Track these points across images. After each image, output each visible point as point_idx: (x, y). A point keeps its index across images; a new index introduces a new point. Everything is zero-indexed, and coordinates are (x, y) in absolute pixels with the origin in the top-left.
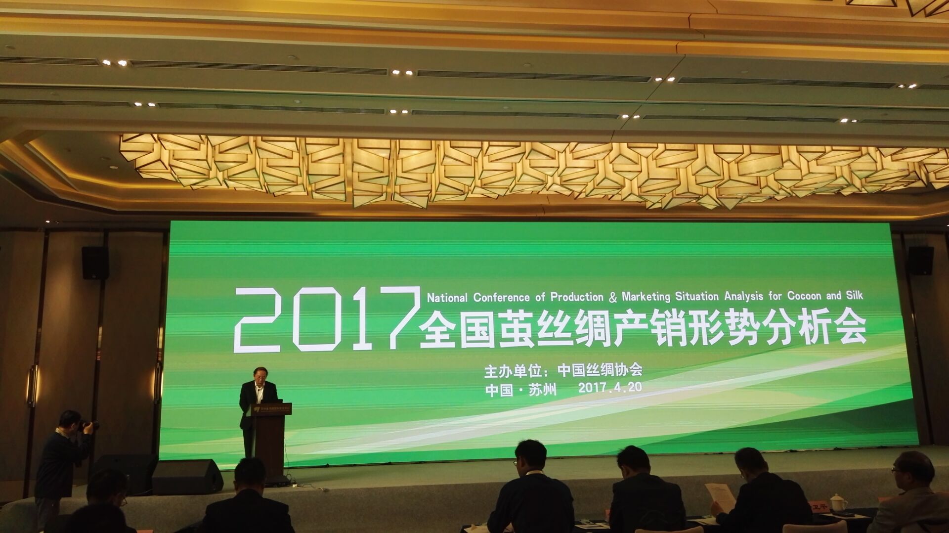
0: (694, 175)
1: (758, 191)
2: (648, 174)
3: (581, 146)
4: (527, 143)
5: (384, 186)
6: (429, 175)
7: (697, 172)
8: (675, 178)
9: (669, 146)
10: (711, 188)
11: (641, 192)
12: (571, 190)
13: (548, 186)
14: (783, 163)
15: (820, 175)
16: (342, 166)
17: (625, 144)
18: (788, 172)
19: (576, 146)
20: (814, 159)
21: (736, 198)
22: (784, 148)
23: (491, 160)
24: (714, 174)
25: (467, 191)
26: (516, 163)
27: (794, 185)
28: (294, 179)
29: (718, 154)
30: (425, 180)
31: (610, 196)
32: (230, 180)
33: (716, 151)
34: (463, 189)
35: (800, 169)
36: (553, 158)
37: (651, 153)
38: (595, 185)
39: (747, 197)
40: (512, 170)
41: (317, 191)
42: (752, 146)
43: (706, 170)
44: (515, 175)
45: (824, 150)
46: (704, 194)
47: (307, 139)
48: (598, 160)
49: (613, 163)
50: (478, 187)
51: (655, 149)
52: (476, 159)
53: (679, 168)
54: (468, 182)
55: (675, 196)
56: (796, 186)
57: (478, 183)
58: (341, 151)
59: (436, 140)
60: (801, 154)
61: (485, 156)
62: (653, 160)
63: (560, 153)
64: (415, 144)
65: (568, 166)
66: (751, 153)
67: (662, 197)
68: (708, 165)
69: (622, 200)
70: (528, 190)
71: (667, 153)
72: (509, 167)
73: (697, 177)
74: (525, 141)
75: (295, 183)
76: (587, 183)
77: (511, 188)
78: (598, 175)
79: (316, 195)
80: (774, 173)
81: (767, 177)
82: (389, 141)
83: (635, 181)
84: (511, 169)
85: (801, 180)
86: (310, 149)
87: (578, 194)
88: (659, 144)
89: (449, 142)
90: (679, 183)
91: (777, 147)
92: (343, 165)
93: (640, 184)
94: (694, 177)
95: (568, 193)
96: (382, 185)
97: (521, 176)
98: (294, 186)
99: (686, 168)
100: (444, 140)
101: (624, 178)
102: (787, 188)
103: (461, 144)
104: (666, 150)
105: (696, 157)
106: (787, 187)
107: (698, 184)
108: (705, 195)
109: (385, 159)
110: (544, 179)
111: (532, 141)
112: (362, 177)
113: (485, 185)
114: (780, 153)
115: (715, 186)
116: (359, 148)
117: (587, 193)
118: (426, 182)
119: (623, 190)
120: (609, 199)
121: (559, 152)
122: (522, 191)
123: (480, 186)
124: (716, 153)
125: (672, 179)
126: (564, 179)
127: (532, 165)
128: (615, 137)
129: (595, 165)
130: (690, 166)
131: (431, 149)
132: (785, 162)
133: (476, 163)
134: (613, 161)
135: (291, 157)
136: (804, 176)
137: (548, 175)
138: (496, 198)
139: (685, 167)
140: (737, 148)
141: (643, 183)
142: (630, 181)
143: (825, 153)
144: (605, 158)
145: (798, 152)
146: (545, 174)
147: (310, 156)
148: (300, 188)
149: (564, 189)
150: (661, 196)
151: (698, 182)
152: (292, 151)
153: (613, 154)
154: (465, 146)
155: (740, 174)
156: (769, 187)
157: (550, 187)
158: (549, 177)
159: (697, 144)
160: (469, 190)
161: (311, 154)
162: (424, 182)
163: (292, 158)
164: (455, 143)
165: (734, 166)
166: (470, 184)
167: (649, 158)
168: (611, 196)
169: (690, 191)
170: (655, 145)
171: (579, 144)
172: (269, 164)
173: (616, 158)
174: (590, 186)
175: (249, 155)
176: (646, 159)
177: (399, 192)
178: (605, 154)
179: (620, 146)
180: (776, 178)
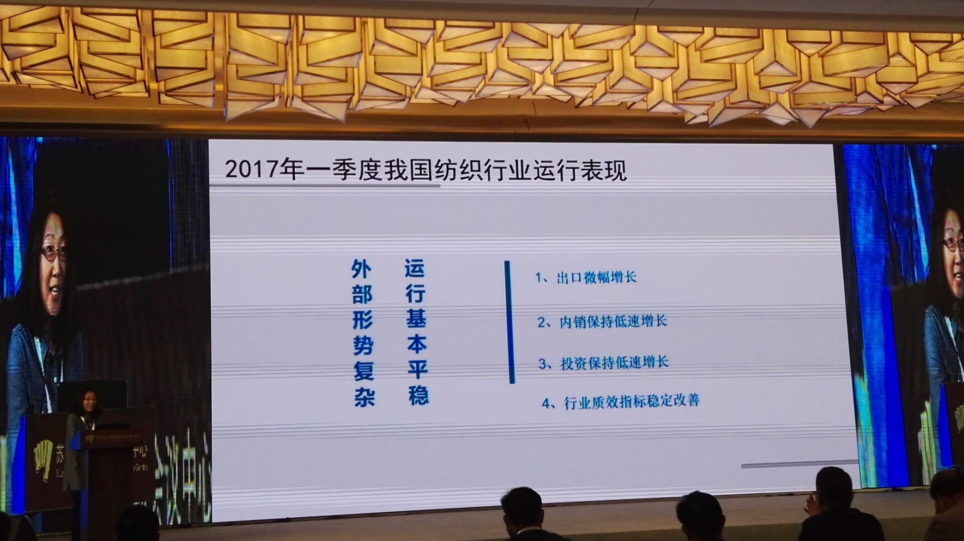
0: (757, 74)
1: (853, 100)
2: (689, 71)
3: (587, 29)
4: (504, 24)
5: (276, 86)
6: (349, 70)
7: (762, 70)
8: (729, 78)
9: (720, 31)
10: (783, 93)
11: (677, 100)
12: (569, 94)
13: (535, 87)
14: (889, 57)
15: (945, 75)
16: (210, 54)
17: (655, 27)
18: (898, 71)
19: (579, 28)
20: (936, 52)
21: (821, 109)
22: (891, 36)
23: (447, 47)
24: (786, 73)
25: (408, 94)
26: (486, 53)
27: (906, 90)
28: (130, 72)
29: (795, 44)
30: (343, 78)
31: (629, 104)
32: (25, 74)
33: (790, 39)
34: (403, 93)
35: (915, 66)
36: (544, 46)
37: (693, 40)
38: (608, 88)
39: (837, 107)
40: (481, 64)
41: (168, 93)
42: (844, 32)
43: (776, 68)
44: (484, 71)
45: (949, 39)
46: (772, 103)
47: (156, 12)
48: (612, 50)
49: (635, 54)
50: (427, 88)
51: (699, 35)
52: (424, 46)
53: (735, 64)
54: (411, 81)
55: (728, 105)
56: (910, 90)
57: (427, 81)
58: (211, 32)
59: (361, 17)
60: (918, 44)
61: (438, 41)
62: (696, 50)
63: (554, 39)
64: (329, 22)
65: (567, 58)
66: (842, 42)
67: (708, 107)
68: (777, 60)
69: (648, 110)
70: (504, 92)
71: (717, 41)
72: (475, 59)
73: (761, 77)
74: (501, 22)
75: (131, 80)
76: (596, 84)
77: (478, 90)
78: (613, 72)
79: (164, 99)
80: (876, 73)
81: (865, 78)
82: (287, 17)
83: (668, 84)
84: (479, 62)
85: (916, 83)
86: (160, 27)
87: (581, 100)
88: (705, 28)
89: (382, 20)
90: (734, 87)
91: (881, 34)
92: (212, 52)
93: (676, 87)
94: (757, 77)
95: (566, 98)
96: (274, 84)
97: (494, 73)
98: (131, 83)
99: (746, 63)
100: (375, 17)
101: (652, 78)
102: (896, 95)
103: (401, 23)
104: (716, 36)
105: (761, 47)
106: (895, 93)
107: (762, 88)
108: (774, 104)
109: (279, 44)
110: (529, 78)
111: (512, 22)
112: (243, 72)
113: (437, 85)
114: (885, 43)
115: (788, 91)
116: (239, 26)
117: (595, 98)
118: (346, 81)
119: (651, 95)
120: (629, 108)
121: (552, 37)
122: (493, 95)
123: (429, 85)
124: (790, 42)
125: (725, 81)
126: (560, 78)
127: (511, 56)
128: (639, 18)
129: (608, 58)
130: (752, 60)
131: (354, 31)
132: (893, 56)
133: (424, 50)
134: (634, 53)
135: (128, 38)
136: (922, 76)
137: (535, 72)
138: (453, 105)
139: (744, 62)
140: (822, 35)
141: (681, 86)
142: (661, 82)
143: (951, 43)
144: (624, 47)
145: (912, 41)
146: (532, 70)
147: (158, 38)
148: (140, 87)
149: (559, 92)
150: (708, 105)
151: (763, 85)
152: (130, 30)
153: (636, 41)
154: (408, 26)
155: (827, 72)
156: (870, 94)
157: (538, 88)
158: (536, 73)
159: (763, 28)
160: (412, 92)
161: (161, 35)
162: (341, 81)
163: (129, 41)
164: (391, 22)
165: (817, 61)
166: (414, 85)
167: (689, 47)
168: (631, 103)
169: (751, 98)
170: (700, 29)
171: (585, 26)
172: (93, 50)
173: (639, 47)
174: (600, 89)
175: (57, 35)
176: (685, 49)
177: (300, 95)
178: (625, 41)
179: (646, 29)
180: (879, 80)
